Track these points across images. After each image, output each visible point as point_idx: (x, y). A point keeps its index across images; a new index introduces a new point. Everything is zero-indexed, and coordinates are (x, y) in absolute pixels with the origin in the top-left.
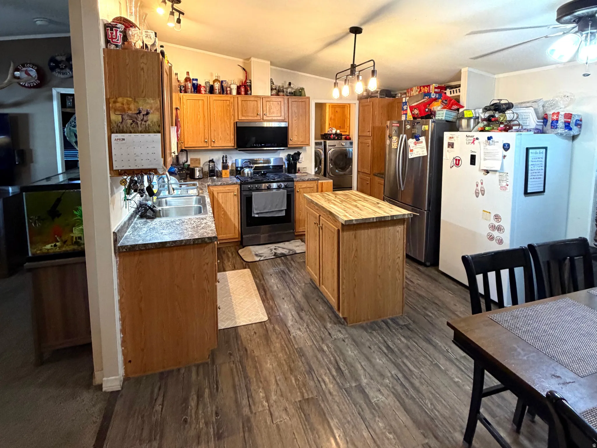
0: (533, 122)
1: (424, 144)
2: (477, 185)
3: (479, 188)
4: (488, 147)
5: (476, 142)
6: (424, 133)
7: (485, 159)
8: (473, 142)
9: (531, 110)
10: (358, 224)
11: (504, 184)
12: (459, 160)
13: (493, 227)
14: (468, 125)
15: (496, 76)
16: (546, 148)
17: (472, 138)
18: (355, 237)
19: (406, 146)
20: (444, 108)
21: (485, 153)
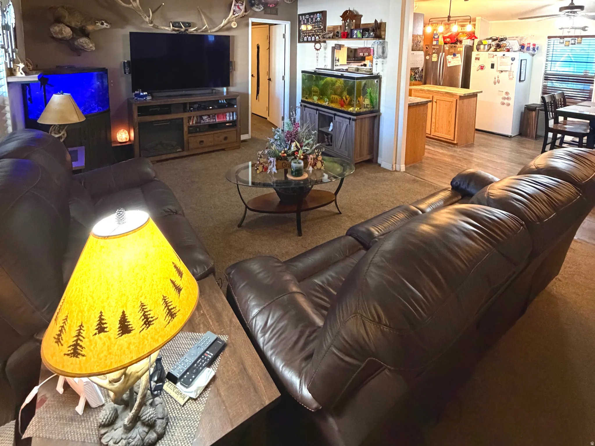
0: (517, 47)
1: (459, 58)
2: (495, 79)
3: (496, 80)
4: (502, 59)
5: (495, 57)
6: (460, 52)
7: (500, 65)
8: (493, 57)
9: (516, 41)
10: (467, 96)
11: (511, 77)
12: (483, 67)
13: (504, 98)
14: (484, 48)
15: (490, 22)
16: (526, 60)
17: (492, 55)
18: (463, 103)
19: (445, 60)
20: (468, 38)
21: (501, 63)
